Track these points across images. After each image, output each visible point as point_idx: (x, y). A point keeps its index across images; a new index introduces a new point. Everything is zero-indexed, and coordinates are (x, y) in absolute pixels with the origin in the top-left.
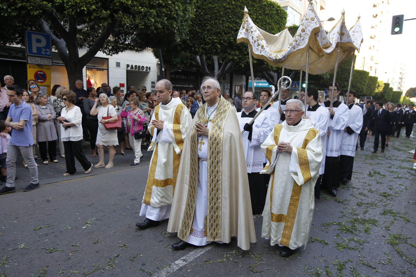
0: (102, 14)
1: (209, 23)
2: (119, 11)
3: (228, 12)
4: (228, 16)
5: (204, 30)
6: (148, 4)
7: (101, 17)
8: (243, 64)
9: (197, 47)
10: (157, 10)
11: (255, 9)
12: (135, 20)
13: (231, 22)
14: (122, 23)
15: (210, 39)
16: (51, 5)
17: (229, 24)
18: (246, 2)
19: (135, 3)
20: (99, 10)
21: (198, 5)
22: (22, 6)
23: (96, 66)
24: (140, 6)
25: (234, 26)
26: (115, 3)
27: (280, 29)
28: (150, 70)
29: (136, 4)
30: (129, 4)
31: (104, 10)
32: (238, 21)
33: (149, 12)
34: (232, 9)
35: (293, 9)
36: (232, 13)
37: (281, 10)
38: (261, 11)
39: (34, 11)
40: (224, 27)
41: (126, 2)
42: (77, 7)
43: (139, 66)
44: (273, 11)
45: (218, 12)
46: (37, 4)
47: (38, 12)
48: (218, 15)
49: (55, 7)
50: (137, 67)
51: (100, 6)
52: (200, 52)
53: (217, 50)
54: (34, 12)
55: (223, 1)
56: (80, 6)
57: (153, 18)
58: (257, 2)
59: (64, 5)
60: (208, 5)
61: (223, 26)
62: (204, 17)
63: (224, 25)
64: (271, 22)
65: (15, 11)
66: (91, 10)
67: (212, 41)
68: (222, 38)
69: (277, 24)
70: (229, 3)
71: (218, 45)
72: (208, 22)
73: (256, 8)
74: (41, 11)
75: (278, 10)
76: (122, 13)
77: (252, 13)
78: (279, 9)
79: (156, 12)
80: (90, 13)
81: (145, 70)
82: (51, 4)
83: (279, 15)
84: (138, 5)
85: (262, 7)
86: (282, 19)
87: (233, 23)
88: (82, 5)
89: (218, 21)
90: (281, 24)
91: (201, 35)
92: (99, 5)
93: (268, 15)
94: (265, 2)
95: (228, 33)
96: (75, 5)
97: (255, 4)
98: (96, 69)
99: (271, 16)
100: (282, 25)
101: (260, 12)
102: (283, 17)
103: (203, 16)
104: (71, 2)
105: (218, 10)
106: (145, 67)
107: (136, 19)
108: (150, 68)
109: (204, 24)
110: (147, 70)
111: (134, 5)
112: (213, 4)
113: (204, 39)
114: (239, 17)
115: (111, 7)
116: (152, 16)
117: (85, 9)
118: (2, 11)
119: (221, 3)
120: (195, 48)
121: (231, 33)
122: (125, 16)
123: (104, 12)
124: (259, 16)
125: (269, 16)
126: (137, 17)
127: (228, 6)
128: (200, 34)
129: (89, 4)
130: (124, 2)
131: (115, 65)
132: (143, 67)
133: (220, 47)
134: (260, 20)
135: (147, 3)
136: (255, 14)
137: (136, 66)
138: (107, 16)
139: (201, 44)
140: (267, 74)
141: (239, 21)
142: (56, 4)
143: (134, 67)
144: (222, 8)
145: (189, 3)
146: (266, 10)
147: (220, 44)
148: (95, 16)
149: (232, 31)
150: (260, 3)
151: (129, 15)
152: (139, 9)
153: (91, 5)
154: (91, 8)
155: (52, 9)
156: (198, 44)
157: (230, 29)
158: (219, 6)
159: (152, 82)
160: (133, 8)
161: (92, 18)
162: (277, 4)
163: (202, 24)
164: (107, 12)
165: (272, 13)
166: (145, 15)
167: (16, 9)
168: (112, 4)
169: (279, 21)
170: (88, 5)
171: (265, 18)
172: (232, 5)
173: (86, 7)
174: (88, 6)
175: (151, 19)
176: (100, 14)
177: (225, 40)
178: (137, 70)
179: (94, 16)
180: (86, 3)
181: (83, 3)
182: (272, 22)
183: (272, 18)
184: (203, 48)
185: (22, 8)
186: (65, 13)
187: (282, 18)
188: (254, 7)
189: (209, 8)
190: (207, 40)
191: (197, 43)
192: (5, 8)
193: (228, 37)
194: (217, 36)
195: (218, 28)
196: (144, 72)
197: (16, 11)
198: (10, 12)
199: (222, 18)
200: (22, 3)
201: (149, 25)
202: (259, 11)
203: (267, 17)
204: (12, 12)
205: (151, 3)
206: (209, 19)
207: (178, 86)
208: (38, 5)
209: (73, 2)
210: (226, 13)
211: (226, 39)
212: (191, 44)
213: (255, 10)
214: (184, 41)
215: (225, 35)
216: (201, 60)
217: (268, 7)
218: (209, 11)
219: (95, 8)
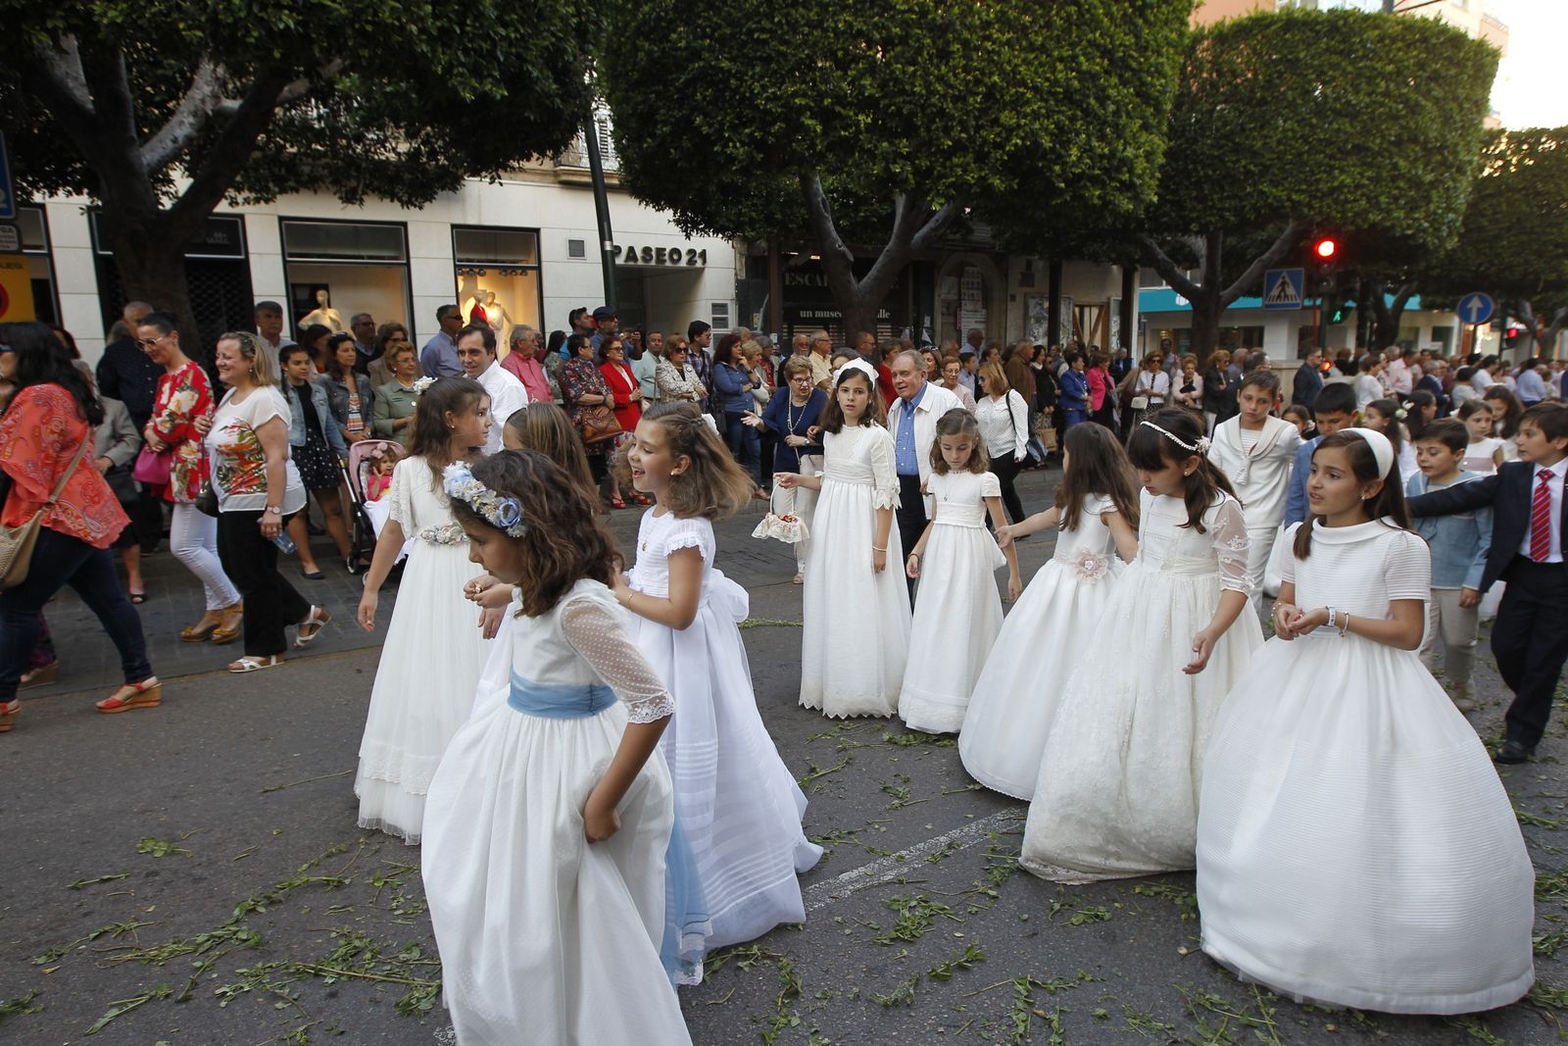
15: (775, 98)
23: (498, 258)
28: (704, 262)
43: (660, 251)
50: (654, 253)
71: (811, 118)
81: (683, 263)
98: (497, 271)
106: (684, 252)
108: (703, 254)
110: (691, 261)
131: (565, 249)
132: (676, 251)
137: (647, 250)
143: (639, 253)
159: (714, 305)
178: (653, 263)
196: (682, 270)
207: (827, 314)
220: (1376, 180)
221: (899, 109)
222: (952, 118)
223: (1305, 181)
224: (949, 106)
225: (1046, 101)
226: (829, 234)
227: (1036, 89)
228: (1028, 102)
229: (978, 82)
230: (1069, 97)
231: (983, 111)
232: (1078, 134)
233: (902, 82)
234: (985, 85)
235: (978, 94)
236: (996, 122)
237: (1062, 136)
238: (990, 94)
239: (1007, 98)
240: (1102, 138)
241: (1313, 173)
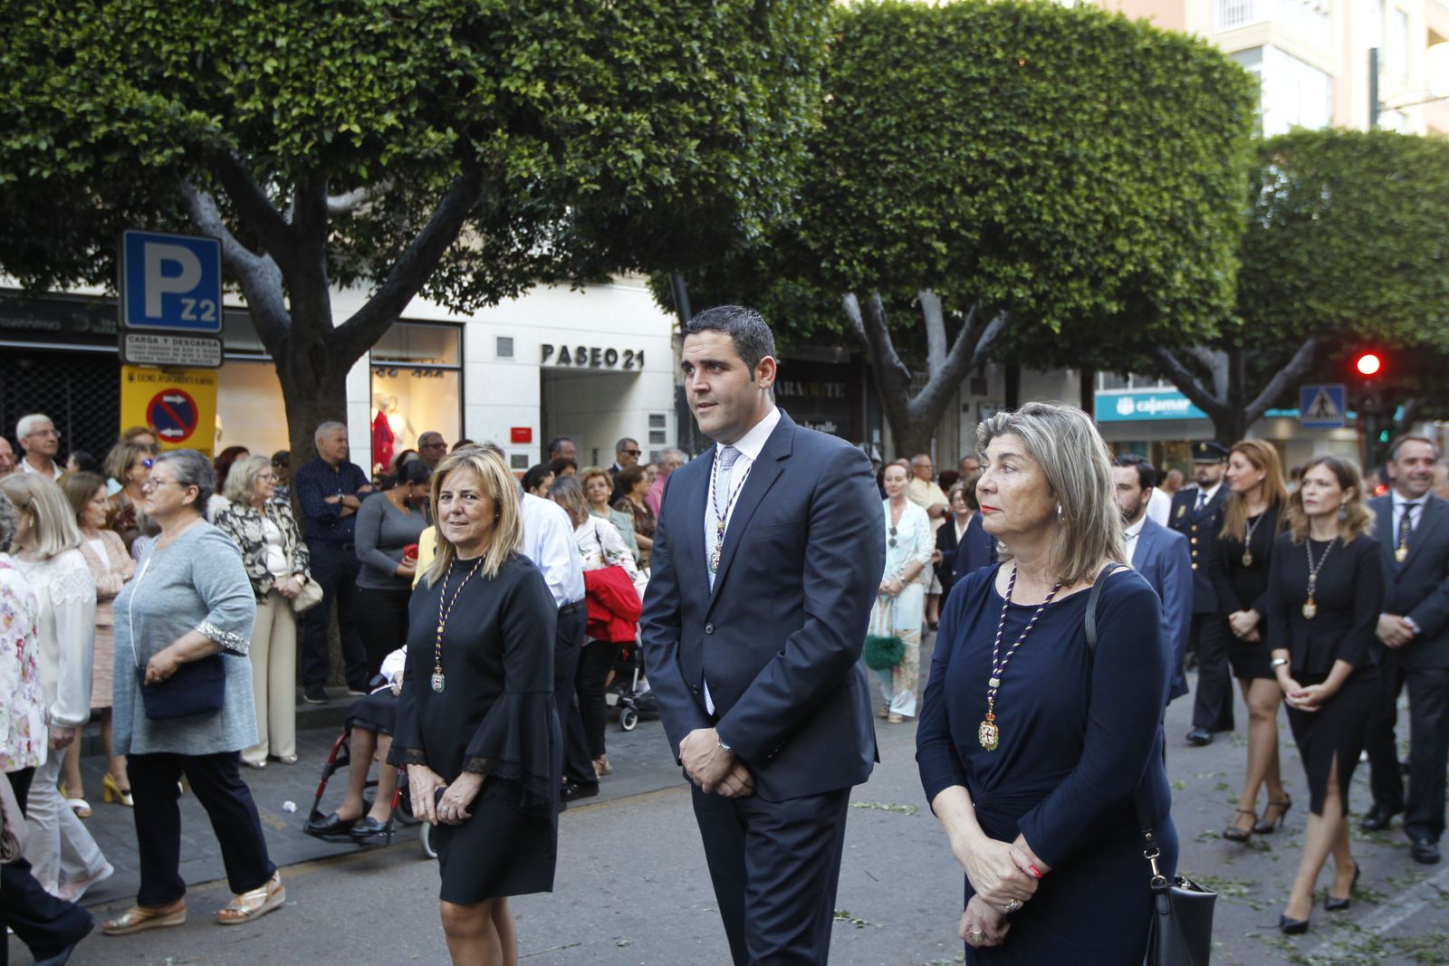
0: (425, 143)
1: (894, 147)
2: (495, 129)
3: (977, 97)
4: (978, 111)
5: (872, 182)
6: (615, 92)
7: (419, 156)
8: (1054, 316)
9: (841, 256)
10: (654, 110)
11: (1100, 72)
12: (560, 162)
13: (991, 136)
14: (508, 178)
15: (898, 218)
16: (220, 121)
17: (983, 148)
18: (1059, 47)
19: (560, 90)
20: (413, 130)
21: (840, 78)
22: (108, 136)
24: (582, 101)
25: (1006, 154)
26: (476, 98)
27: (1226, 151)
29: (563, 93)
30: (533, 98)
31: (430, 128)
32: (1023, 130)
33: (620, 122)
34: (993, 83)
35: (1288, 54)
36: (995, 100)
37: (1225, 69)
38: (1130, 78)
39: (154, 150)
40: (959, 164)
41: (523, 90)
42: (323, 126)
44: (1187, 72)
45: (929, 101)
46: (167, 121)
47: (167, 152)
48: (932, 111)
49: (238, 130)
51: (418, 112)
52: (855, 278)
53: (932, 264)
54: (152, 157)
55: (951, 52)
56: (334, 120)
57: (639, 146)
58: (1107, 44)
59: (272, 118)
60: (884, 73)
61: (958, 157)
62: (869, 126)
63: (963, 151)
64: (1181, 123)
65: (80, 157)
66: (377, 131)
67: (907, 227)
68: (952, 211)
69: (1208, 133)
70: (978, 60)
71: (938, 240)
72: (885, 144)
73: (1106, 68)
74: (181, 150)
75: (1211, 69)
76: (506, 136)
77: (1088, 94)
78: (1213, 63)
79: (652, 122)
80: (374, 143)
82: (219, 117)
83: (1216, 90)
84: (575, 98)
85: (1133, 64)
86: (1231, 108)
87: (1000, 143)
88: (341, 115)
89: (932, 136)
90: (1230, 131)
91: (857, 204)
92: (413, 110)
93: (1163, 93)
94: (1143, 38)
95: (979, 188)
96: (316, 119)
97: (1098, 51)
99: (1179, 99)
100: (1233, 135)
101: (1125, 84)
102: (1237, 97)
103: (866, 120)
104: (301, 107)
105: (930, 90)
107: (565, 155)
109: (869, 154)
111: (557, 99)
112: (908, 68)
113: (872, 221)
114: (1027, 115)
115: (462, 115)
116: (635, 140)
117: (356, 129)
118: (33, 160)
119: (941, 59)
120: (835, 262)
121: (993, 184)
122: (518, 148)
123: (432, 135)
124: (1118, 103)
125: (1169, 99)
126: (569, 149)
127: (974, 72)
128: (852, 201)
129: (369, 110)
130: (512, 89)
133: (944, 251)
134: (1126, 117)
135: (614, 88)
136: (1103, 96)
138: (445, 150)
139: (859, 244)
140: (1182, 357)
141: (1029, 130)
142: (242, 119)
144: (949, 81)
145: (795, 74)
146: (1153, 74)
147: (945, 235)
148: (395, 155)
149: (999, 176)
150: (1123, 45)
151: (534, 143)
152: (578, 113)
153: (380, 112)
154: (378, 122)
155: (226, 137)
156: (845, 244)
157: (989, 170)
158: (932, 74)
159: (652, 417)
160: (551, 110)
161: (384, 161)
162: (1205, 41)
163: (863, 152)
164: (443, 136)
165: (1183, 86)
166: (605, 138)
167: (86, 149)
168: (465, 103)
169: (1219, 117)
170: (365, 111)
171: (1152, 107)
172: (995, 63)
173: (359, 121)
174: (368, 115)
175: (630, 153)
176: (416, 144)
177: (967, 217)
179: (389, 155)
180: (360, 107)
181: (346, 104)
182: (1187, 125)
183: (1183, 106)
184: (869, 261)
185: (110, 142)
186: (275, 153)
187: (1234, 101)
188: (1094, 67)
189: (892, 86)
190: (888, 224)
191: (843, 238)
192: (43, 146)
193: (982, 204)
194: (930, 205)
195: (935, 167)
197: (85, 159)
198: (64, 162)
199: (948, 124)
200: (109, 123)
201: (622, 176)
202: (1120, 78)
203: (1157, 104)
204: (69, 161)
205: (630, 87)
206: (893, 132)
208: (171, 126)
209: (309, 105)
210: (965, 103)
211: (973, 212)
212: (813, 245)
213: (1102, 76)
214: (783, 236)
215: (967, 198)
216: (866, 310)
217: (1161, 59)
218: (889, 99)
219: (395, 122)
220: (1423, 297)
221: (1025, 236)
222: (1073, 244)
223: (1353, 297)
224: (1071, 233)
225: (1153, 229)
226: (886, 348)
227: (1147, 218)
228: (1140, 231)
229: (1097, 210)
230: (1173, 225)
231: (1100, 237)
232: (1179, 259)
233: (1030, 211)
234: (1103, 214)
235: (1097, 222)
236: (1112, 249)
237: (1167, 261)
238: (1109, 220)
239: (1122, 226)
240: (1198, 262)
241: (1360, 290)
